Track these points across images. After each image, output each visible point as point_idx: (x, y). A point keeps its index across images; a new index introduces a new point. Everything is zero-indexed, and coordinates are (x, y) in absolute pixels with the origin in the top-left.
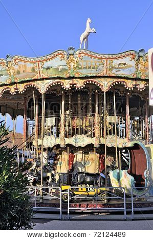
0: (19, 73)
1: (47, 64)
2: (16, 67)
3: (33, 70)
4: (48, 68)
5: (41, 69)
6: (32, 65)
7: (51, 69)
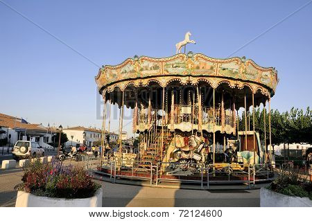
0: (198, 68)
1: (224, 66)
2: (197, 63)
3: (212, 68)
4: (224, 69)
5: (219, 69)
6: (211, 64)
7: (226, 70)
